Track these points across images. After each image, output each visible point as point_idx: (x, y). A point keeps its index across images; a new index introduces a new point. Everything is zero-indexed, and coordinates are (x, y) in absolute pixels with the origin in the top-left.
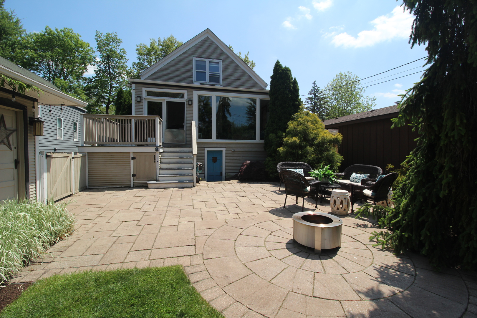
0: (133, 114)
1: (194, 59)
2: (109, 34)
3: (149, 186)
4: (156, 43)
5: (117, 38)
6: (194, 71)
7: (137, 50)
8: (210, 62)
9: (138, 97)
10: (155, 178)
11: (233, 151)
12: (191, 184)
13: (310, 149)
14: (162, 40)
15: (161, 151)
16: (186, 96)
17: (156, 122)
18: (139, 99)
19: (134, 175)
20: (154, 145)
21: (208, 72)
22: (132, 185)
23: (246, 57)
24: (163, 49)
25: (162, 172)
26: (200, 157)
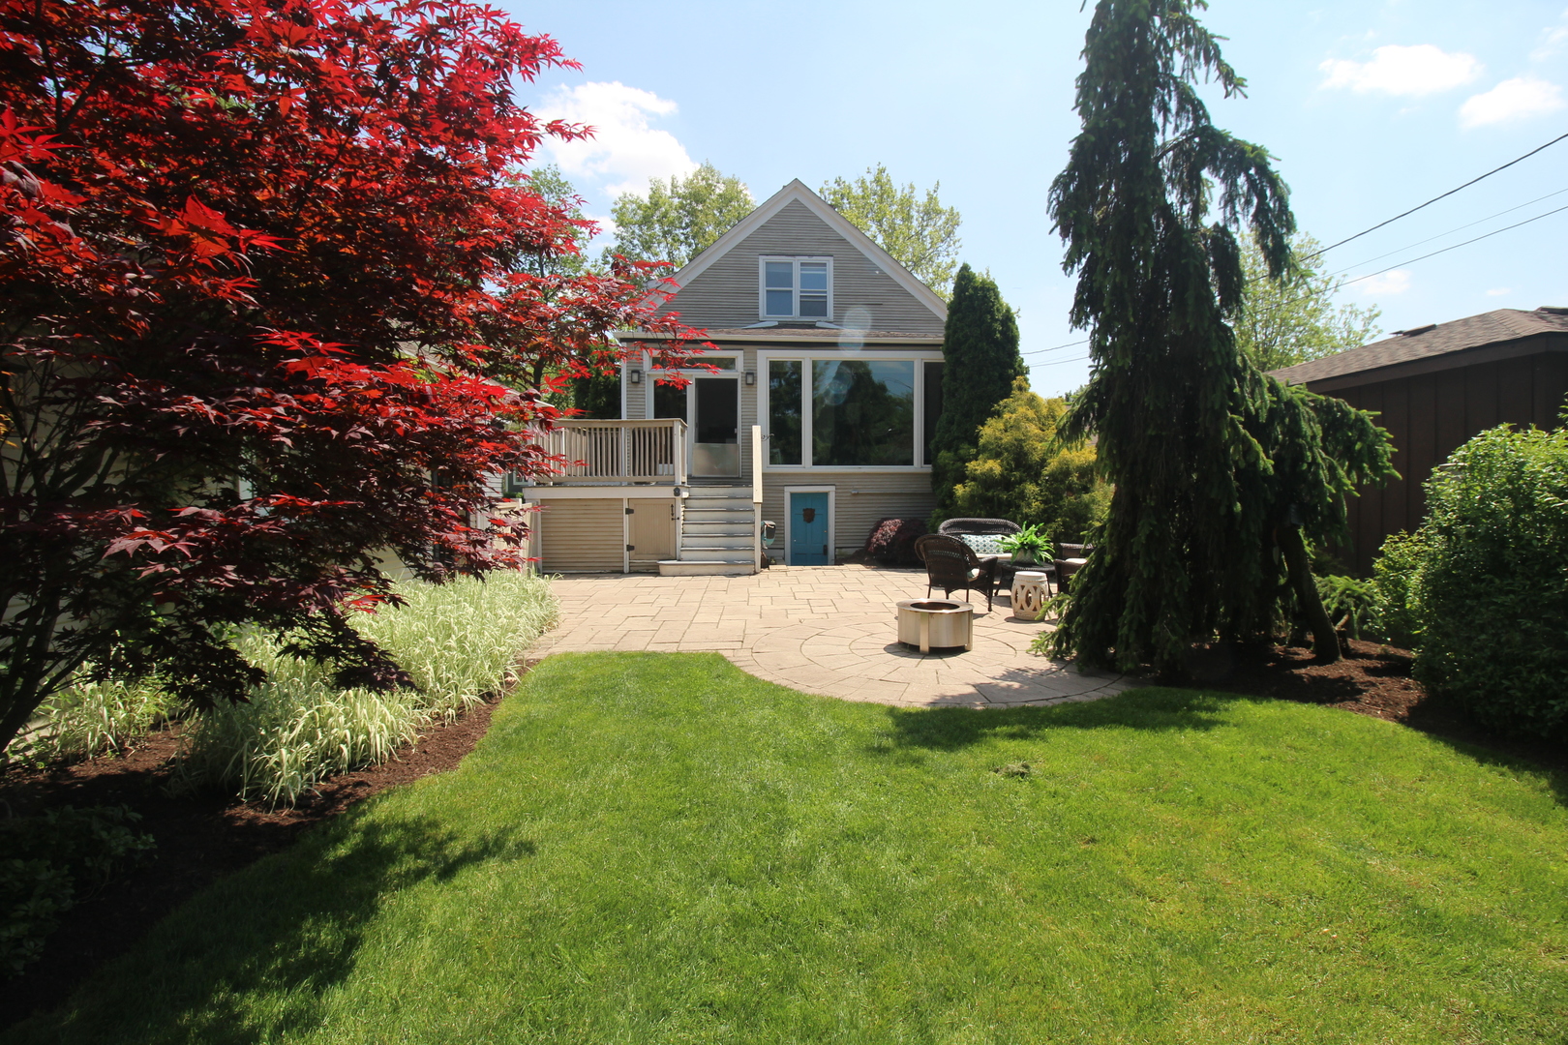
0: (624, 418)
1: (762, 261)
2: (539, 173)
3: (662, 570)
4: (665, 189)
5: (558, 181)
6: (762, 290)
7: (614, 211)
8: (802, 264)
9: (633, 372)
10: (673, 555)
11: (854, 495)
12: (750, 569)
13: (1031, 488)
14: (681, 181)
15: (685, 495)
16: (740, 365)
17: (675, 432)
18: (635, 377)
19: (630, 548)
20: (671, 483)
21: (796, 290)
22: (626, 569)
23: (931, 198)
24: (682, 207)
25: (687, 541)
26: (769, 509)
